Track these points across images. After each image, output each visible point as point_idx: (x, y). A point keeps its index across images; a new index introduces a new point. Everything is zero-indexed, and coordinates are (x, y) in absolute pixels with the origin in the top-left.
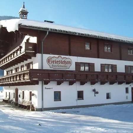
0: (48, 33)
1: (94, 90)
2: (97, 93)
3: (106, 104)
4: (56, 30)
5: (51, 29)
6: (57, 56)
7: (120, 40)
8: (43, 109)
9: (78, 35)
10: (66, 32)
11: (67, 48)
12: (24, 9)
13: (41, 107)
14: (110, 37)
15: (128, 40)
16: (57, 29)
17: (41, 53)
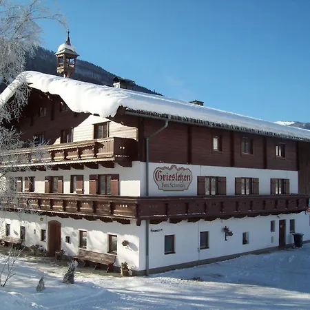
0: (167, 124)
1: (226, 230)
2: (231, 234)
3: (242, 254)
4: (179, 118)
5: (172, 117)
6: (169, 165)
7: (271, 133)
8: (148, 272)
9: (212, 126)
10: (195, 121)
11: (185, 149)
12: (69, 47)
13: (143, 268)
14: (257, 129)
15: (284, 133)
16: (182, 115)
17: (145, 161)
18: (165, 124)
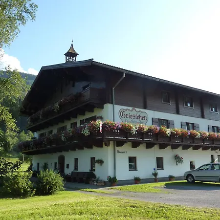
6: (131, 108)
18: (123, 75)
